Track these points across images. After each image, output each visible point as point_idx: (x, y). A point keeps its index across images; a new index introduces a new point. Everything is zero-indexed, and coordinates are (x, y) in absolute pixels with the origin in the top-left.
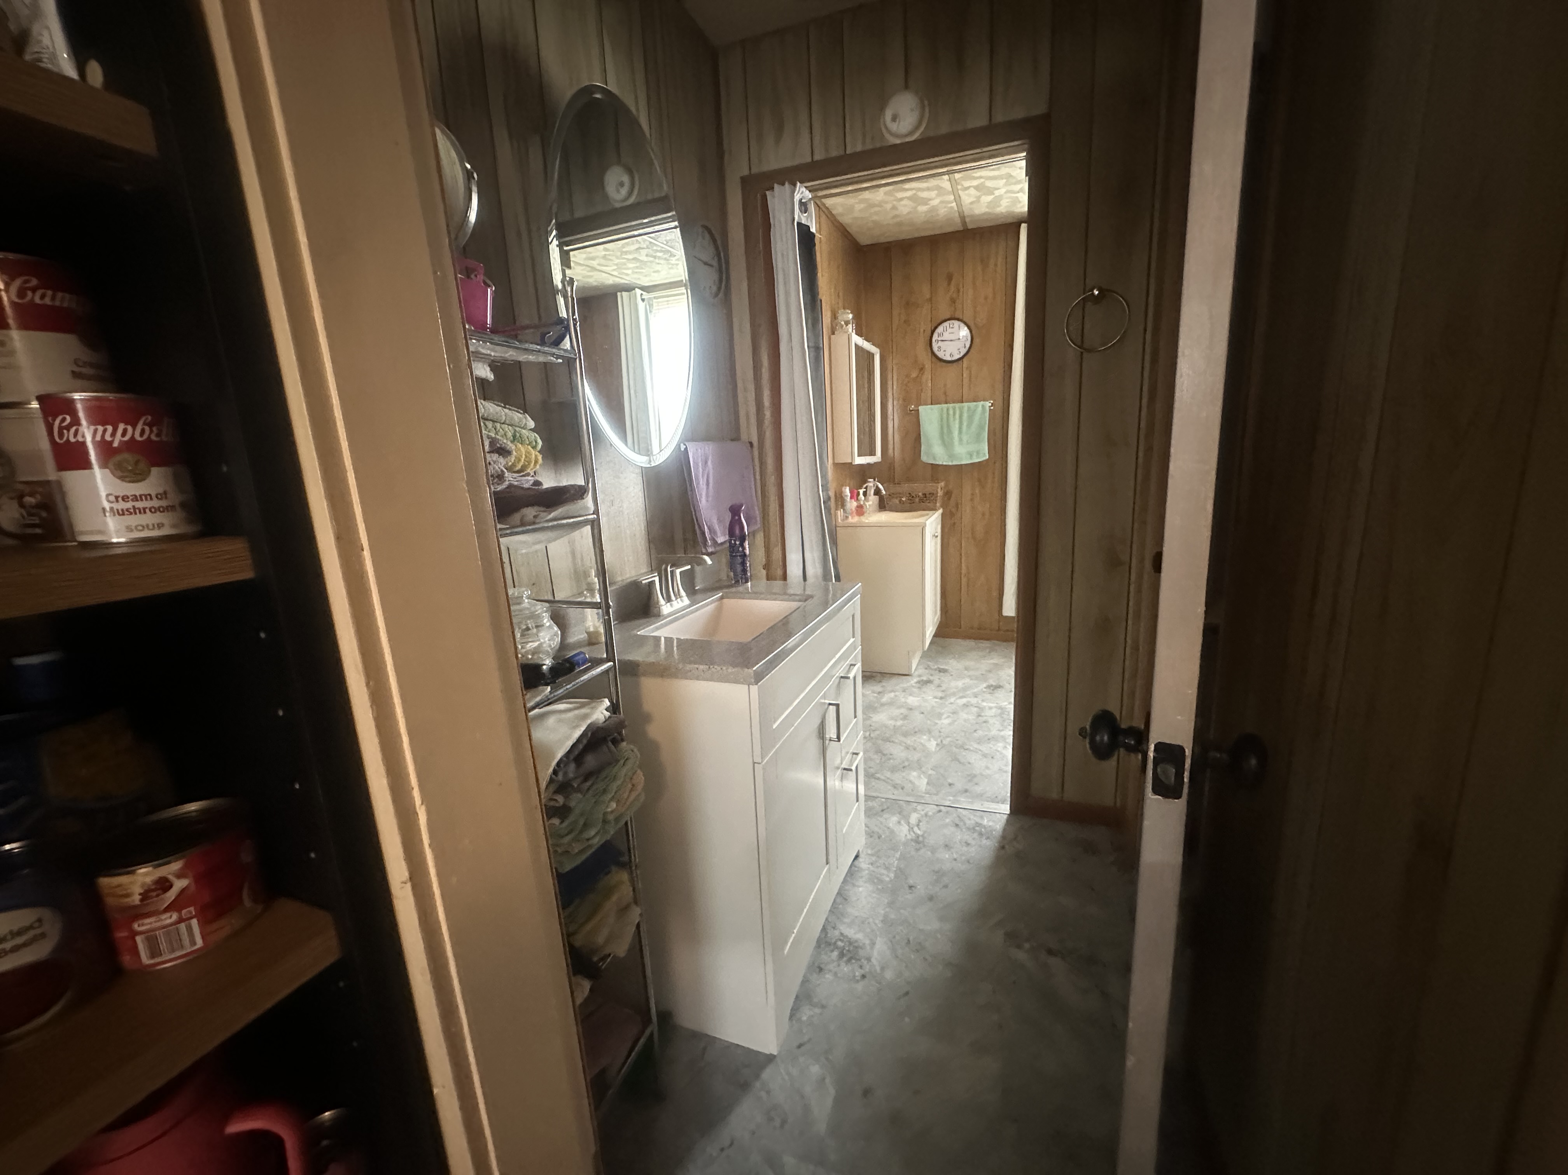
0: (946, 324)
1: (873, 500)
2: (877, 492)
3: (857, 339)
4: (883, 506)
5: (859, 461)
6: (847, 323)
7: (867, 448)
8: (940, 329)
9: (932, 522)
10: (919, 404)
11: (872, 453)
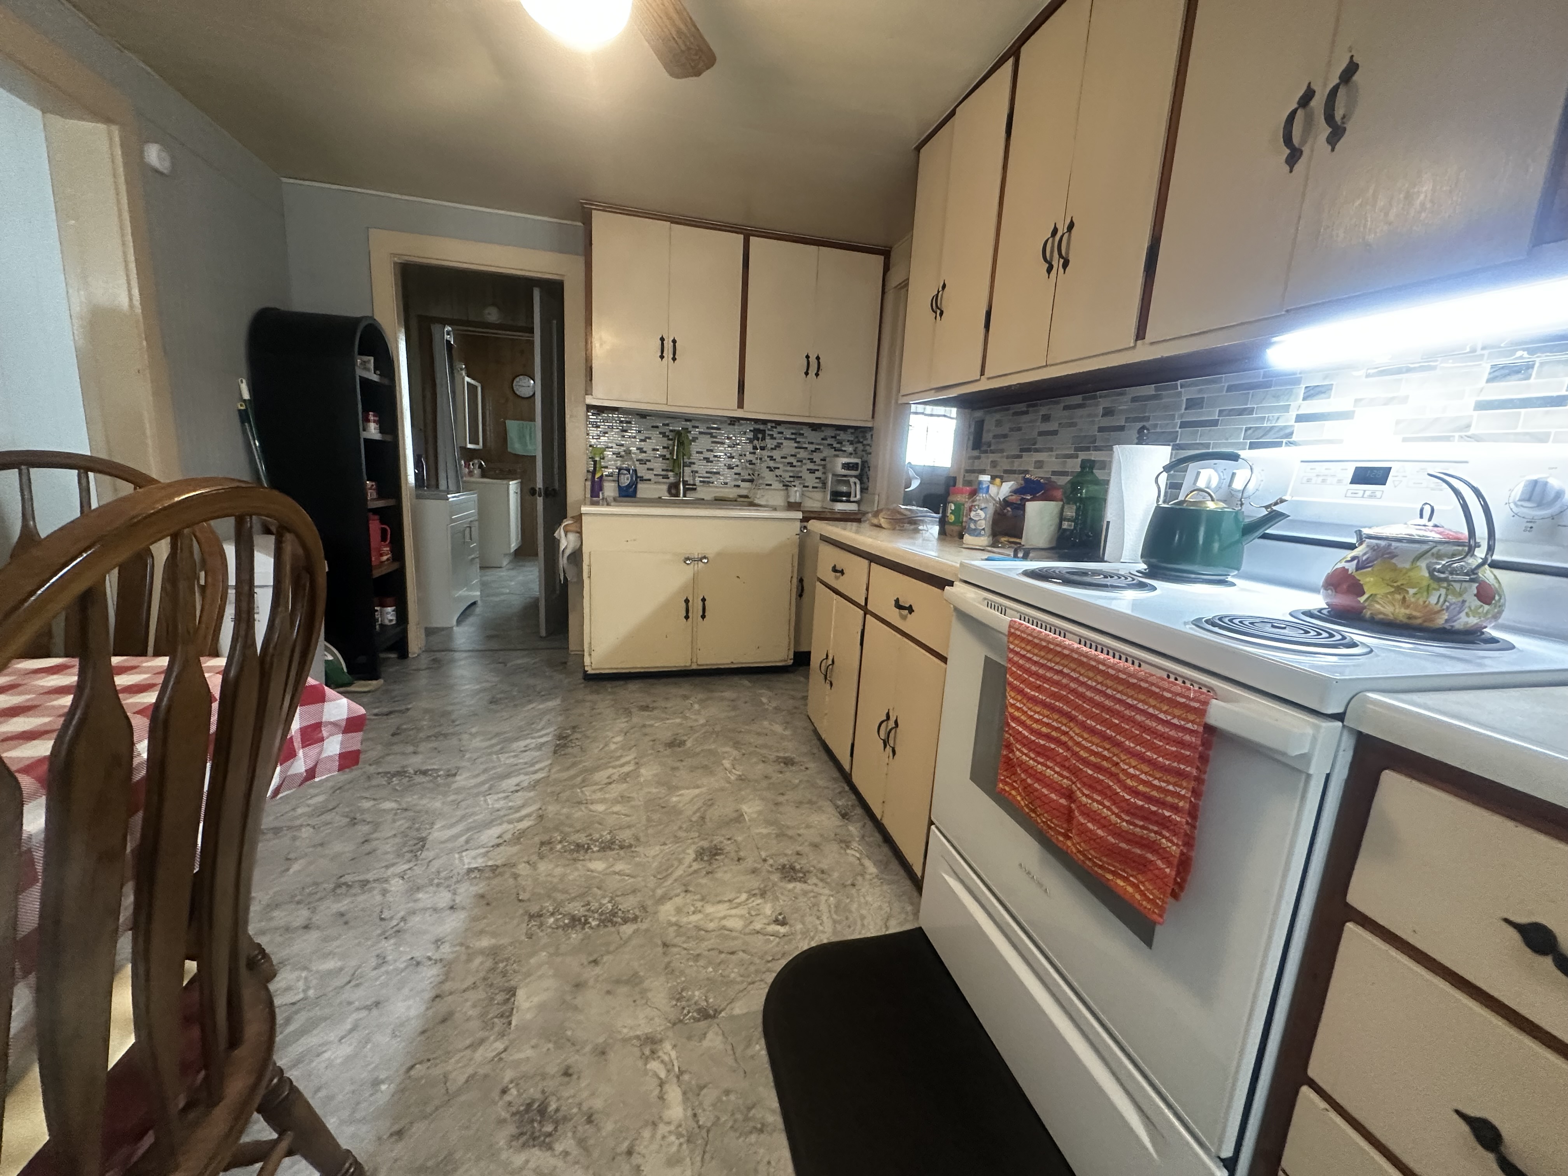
0: (521, 377)
1: (477, 471)
2: (481, 466)
3: (467, 379)
4: (483, 475)
5: (469, 446)
6: (462, 369)
7: (475, 440)
8: (517, 379)
9: (513, 486)
10: (506, 419)
11: (478, 444)
